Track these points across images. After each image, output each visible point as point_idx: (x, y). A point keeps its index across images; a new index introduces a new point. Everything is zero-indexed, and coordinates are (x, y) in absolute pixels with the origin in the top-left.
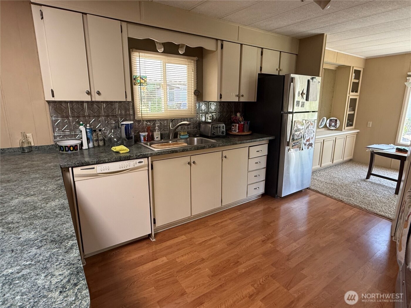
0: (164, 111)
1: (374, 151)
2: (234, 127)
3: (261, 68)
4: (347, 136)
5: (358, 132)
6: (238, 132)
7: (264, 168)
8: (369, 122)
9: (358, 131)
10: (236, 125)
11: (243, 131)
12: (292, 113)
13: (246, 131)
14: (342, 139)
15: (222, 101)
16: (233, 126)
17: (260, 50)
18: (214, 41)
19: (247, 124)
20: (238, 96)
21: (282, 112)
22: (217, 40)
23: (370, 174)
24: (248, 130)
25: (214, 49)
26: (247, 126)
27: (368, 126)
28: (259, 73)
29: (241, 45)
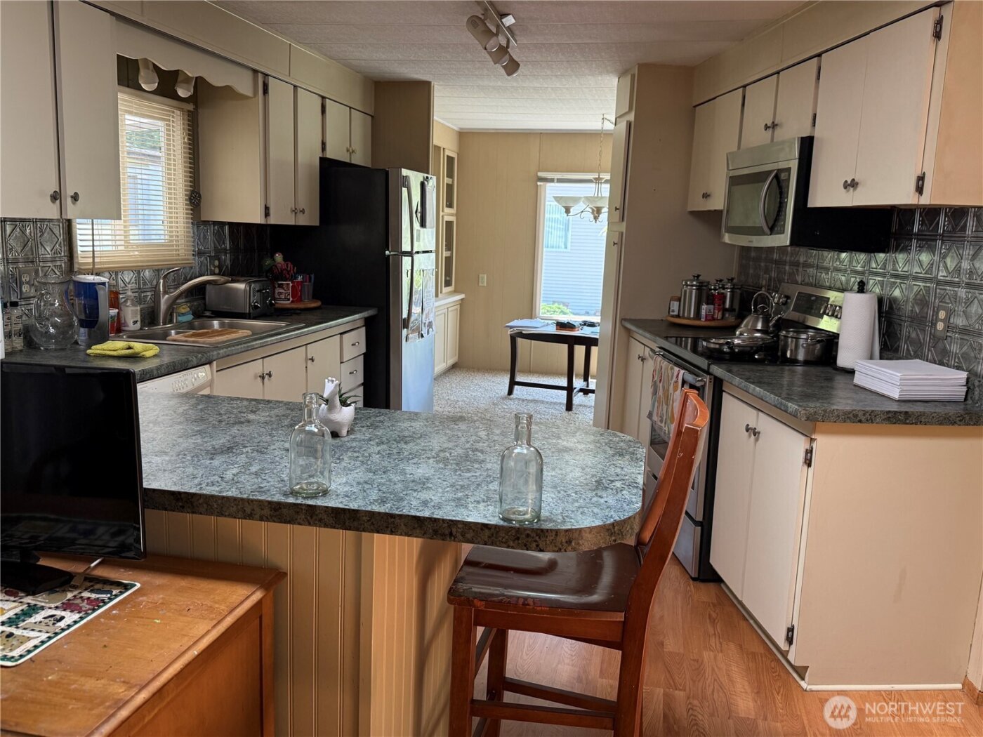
0: (122, 248)
1: (524, 332)
2: (283, 289)
3: (324, 144)
4: (449, 309)
5: (462, 299)
6: (292, 302)
7: (359, 386)
8: (481, 275)
9: (462, 296)
10: (288, 284)
11: (300, 300)
12: (410, 254)
13: (308, 299)
14: (441, 316)
15: (269, 223)
16: (281, 286)
17: (319, 101)
18: (250, 73)
19: (310, 281)
20: (294, 211)
21: (387, 252)
22: (255, 72)
23: (513, 383)
24: (311, 297)
25: (250, 94)
26: (309, 287)
27: (480, 284)
28: (321, 156)
29: (295, 87)
